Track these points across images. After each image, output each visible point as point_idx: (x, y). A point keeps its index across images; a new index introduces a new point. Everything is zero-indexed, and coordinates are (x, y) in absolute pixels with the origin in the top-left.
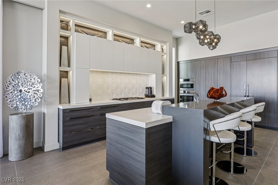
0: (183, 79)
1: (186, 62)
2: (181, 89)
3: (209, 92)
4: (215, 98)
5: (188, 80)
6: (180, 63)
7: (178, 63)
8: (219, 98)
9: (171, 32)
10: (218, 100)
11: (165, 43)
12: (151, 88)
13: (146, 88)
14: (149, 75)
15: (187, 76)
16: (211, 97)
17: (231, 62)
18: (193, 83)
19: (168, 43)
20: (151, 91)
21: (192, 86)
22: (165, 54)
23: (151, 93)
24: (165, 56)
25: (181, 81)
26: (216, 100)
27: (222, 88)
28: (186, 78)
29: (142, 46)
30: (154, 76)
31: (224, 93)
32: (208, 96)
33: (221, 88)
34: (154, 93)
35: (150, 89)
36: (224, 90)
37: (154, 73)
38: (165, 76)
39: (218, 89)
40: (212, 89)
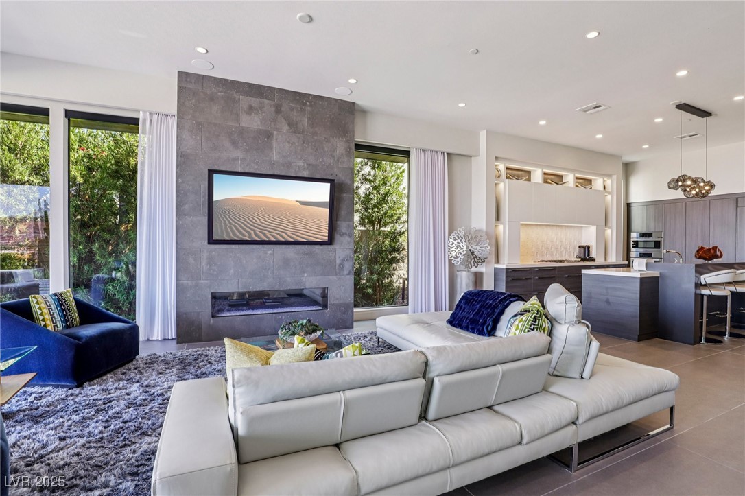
0: (639, 234)
1: (646, 204)
2: (633, 250)
3: (698, 251)
4: (706, 259)
5: (650, 235)
6: (632, 205)
7: (629, 206)
8: (711, 259)
9: (621, 157)
10: (710, 262)
11: (609, 176)
12: (589, 247)
13: (580, 247)
14: (582, 227)
15: (647, 226)
16: (700, 258)
17: (737, 206)
18: (659, 239)
19: (615, 177)
20: (589, 251)
21: (657, 245)
22: (609, 193)
23: (589, 255)
24: (609, 197)
25: (634, 236)
26: (706, 262)
27: (715, 248)
28: (644, 231)
29: (577, 186)
30: (593, 229)
31: (718, 253)
32: (696, 256)
33: (713, 247)
34: (593, 254)
35: (587, 249)
36: (719, 250)
37: (593, 224)
38: (609, 228)
39: (710, 249)
40: (702, 248)
